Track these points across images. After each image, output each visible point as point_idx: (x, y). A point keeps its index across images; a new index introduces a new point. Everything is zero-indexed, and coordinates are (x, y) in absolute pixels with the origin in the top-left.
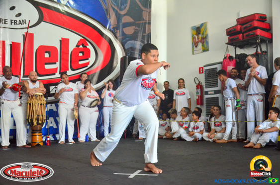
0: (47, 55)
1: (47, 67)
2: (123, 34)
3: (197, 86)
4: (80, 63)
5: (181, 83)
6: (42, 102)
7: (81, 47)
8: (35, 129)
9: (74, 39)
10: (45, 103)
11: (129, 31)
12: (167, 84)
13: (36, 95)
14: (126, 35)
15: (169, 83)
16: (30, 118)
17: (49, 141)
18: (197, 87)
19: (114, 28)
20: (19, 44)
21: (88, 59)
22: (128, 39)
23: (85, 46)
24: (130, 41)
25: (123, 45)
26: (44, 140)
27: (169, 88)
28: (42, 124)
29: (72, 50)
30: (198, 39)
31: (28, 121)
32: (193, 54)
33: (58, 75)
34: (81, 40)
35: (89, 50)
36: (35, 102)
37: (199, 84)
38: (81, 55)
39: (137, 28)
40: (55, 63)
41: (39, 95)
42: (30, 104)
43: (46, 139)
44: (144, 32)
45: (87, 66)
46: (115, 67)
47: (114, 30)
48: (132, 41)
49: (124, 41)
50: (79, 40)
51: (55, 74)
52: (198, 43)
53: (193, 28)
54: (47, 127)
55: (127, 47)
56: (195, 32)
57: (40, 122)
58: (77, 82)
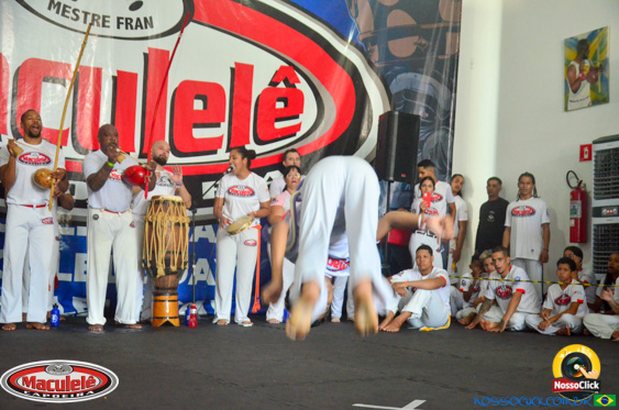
0: (198, 105)
1: (198, 133)
2: (388, 56)
3: (572, 194)
4: (279, 125)
5: (527, 184)
6: (180, 219)
7: (282, 85)
8: (161, 285)
9: (265, 66)
10: (187, 221)
11: (403, 48)
12: (494, 185)
13: (165, 202)
14: (394, 57)
15: (500, 182)
16: (149, 258)
17: (196, 315)
18: (574, 196)
19: (364, 41)
20: (134, 76)
21: (297, 117)
22: (398, 68)
23: (291, 85)
24: (403, 75)
25: (386, 82)
26: (182, 312)
27: (500, 195)
28: (179, 273)
29: (260, 92)
30: (581, 71)
31: (146, 265)
32: (566, 109)
33: (222, 154)
34: (282, 68)
35: (300, 95)
36: (163, 218)
37: (578, 188)
38: (280, 105)
39: (424, 42)
40: (218, 125)
41: (173, 202)
42: (151, 224)
43: (187, 312)
44: (442, 51)
45: (295, 135)
46: (365, 139)
47: (367, 47)
48: (410, 75)
49: (389, 73)
50: (278, 68)
51: (215, 152)
52: (579, 80)
53: (569, 43)
54: (190, 283)
55: (394, 88)
56: (573, 54)
57: (173, 268)
58: (269, 175)
